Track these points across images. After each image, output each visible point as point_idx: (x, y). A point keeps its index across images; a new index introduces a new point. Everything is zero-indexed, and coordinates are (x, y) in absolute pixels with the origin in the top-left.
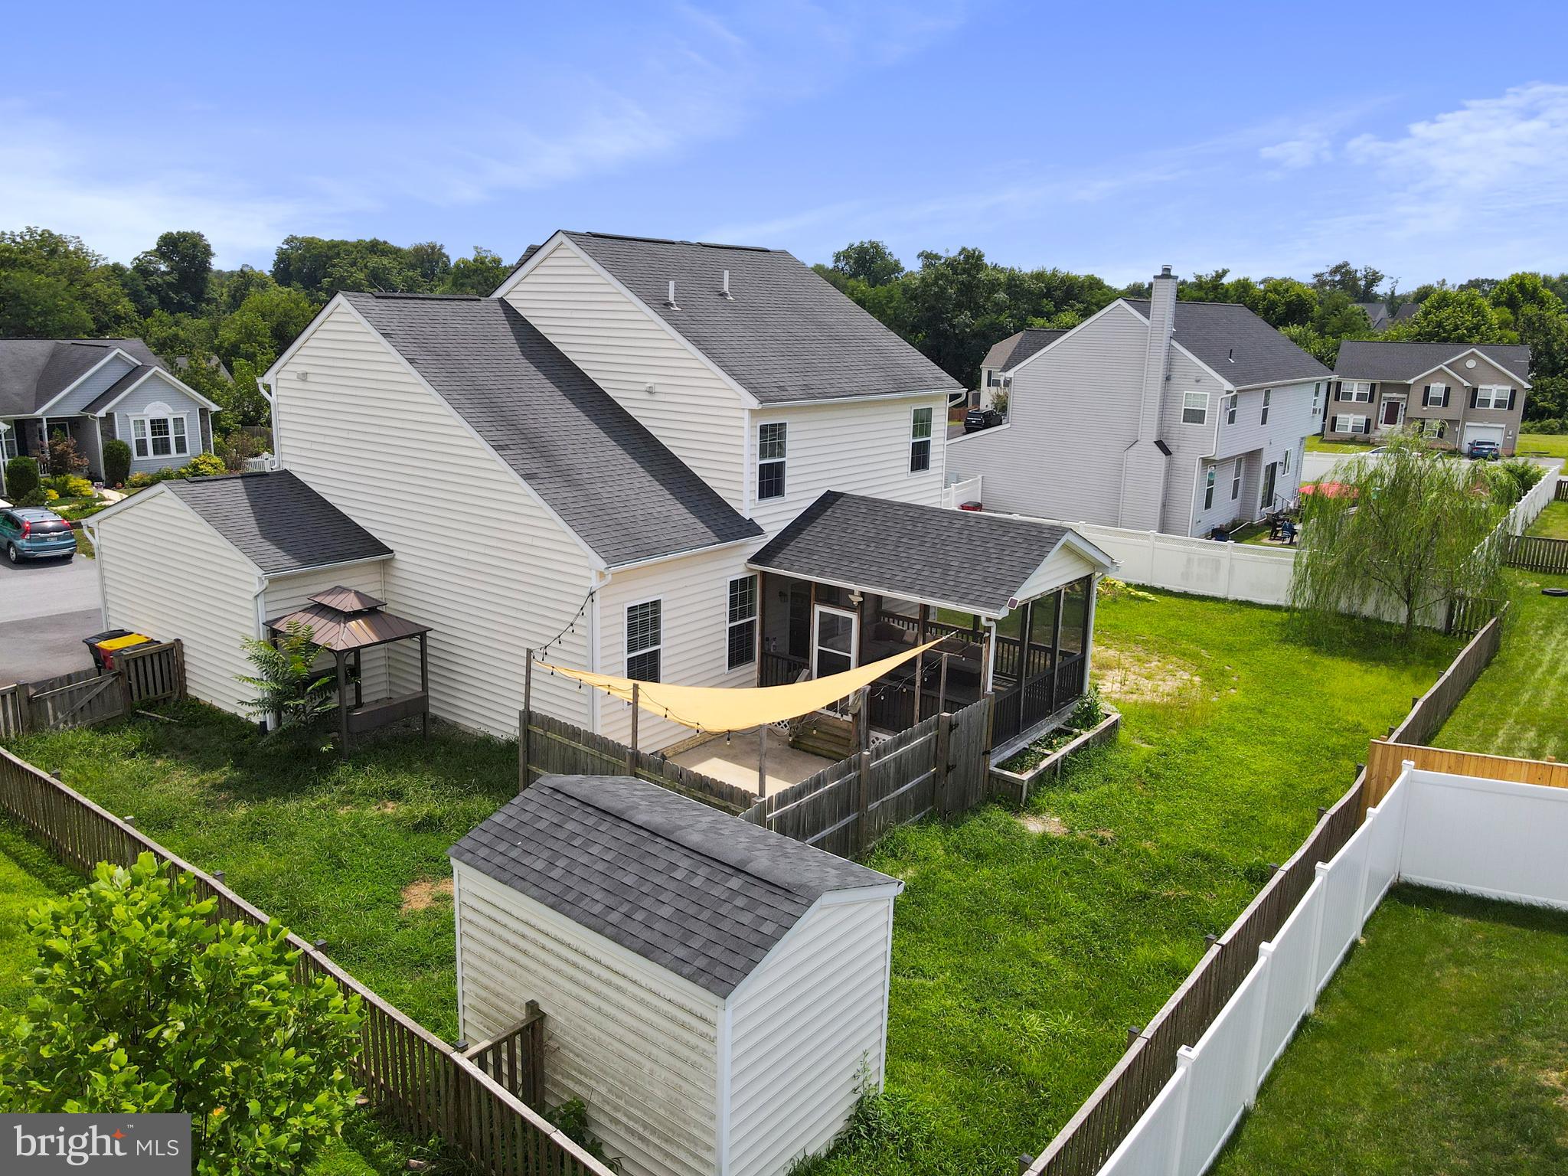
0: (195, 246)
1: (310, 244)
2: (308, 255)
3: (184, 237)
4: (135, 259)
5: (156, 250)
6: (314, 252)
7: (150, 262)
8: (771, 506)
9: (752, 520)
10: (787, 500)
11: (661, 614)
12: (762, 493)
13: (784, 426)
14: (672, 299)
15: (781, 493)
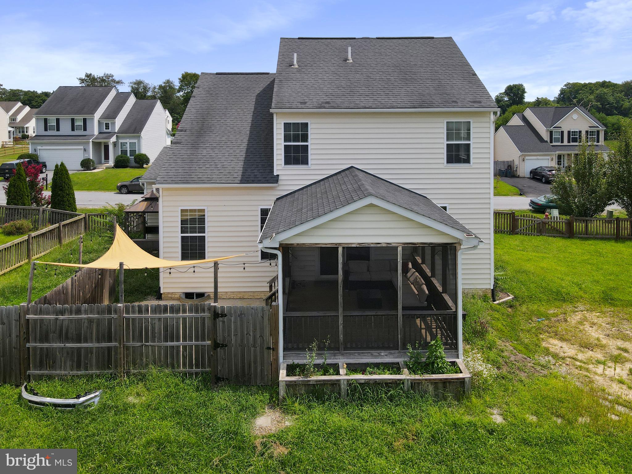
0: (519, 89)
1: (575, 85)
2: (573, 90)
3: (515, 86)
4: (496, 96)
5: (504, 92)
6: (576, 88)
7: (502, 97)
8: (296, 170)
9: (278, 175)
10: (312, 168)
11: (206, 217)
12: (288, 161)
13: (306, 125)
14: (295, 62)
15: (307, 163)
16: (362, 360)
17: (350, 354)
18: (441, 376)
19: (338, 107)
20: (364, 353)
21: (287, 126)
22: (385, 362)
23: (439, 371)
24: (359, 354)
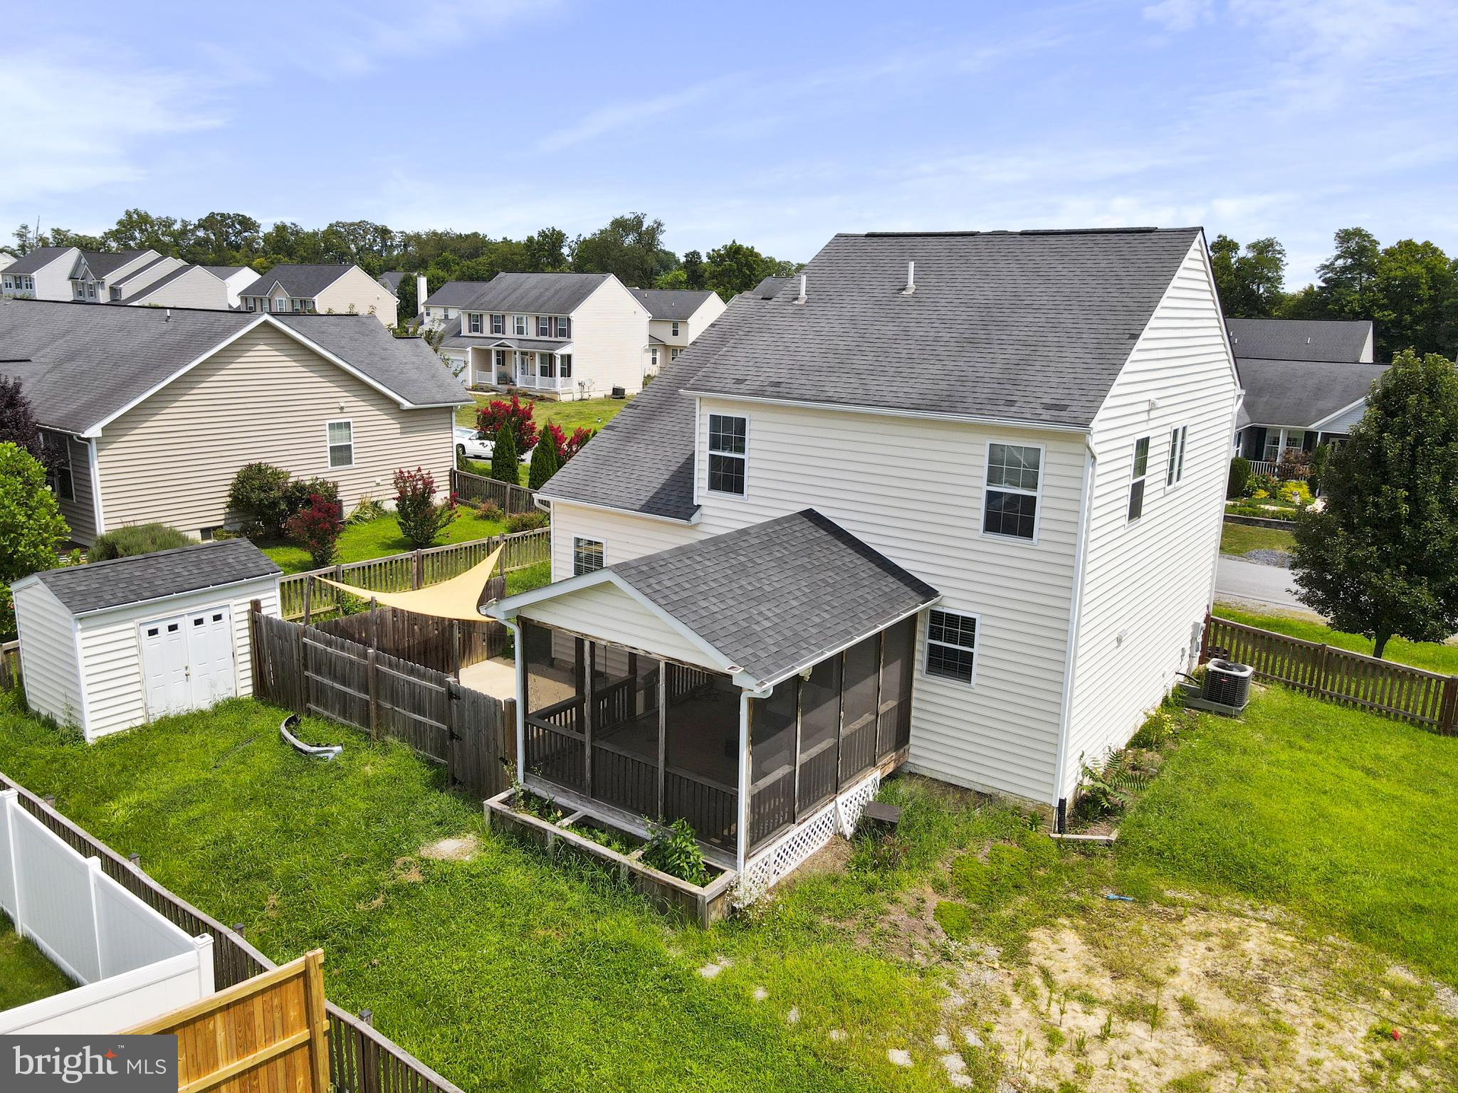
8: (724, 499)
9: (699, 506)
10: (749, 502)
11: (604, 556)
12: (715, 484)
13: (742, 422)
14: (803, 293)
15: (742, 492)
16: (612, 820)
17: (599, 805)
18: (670, 879)
19: (788, 395)
20: (615, 810)
21: (714, 419)
22: (638, 834)
23: (676, 871)
24: (609, 809)
